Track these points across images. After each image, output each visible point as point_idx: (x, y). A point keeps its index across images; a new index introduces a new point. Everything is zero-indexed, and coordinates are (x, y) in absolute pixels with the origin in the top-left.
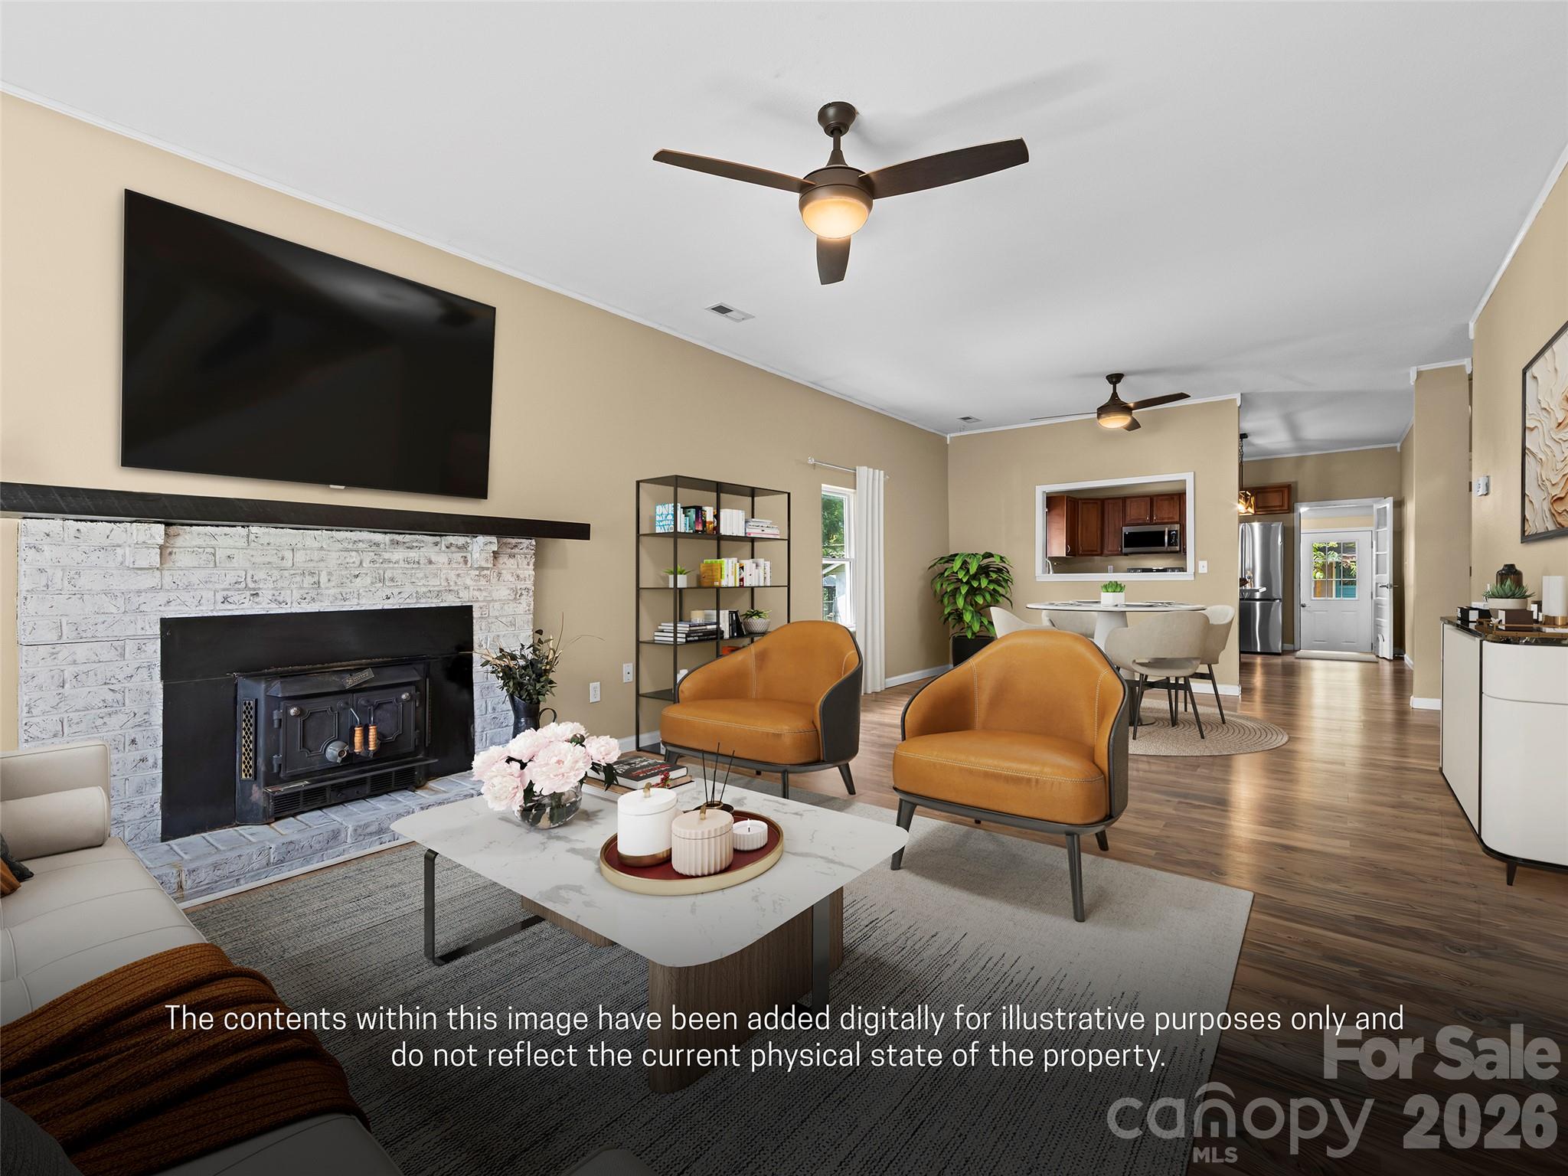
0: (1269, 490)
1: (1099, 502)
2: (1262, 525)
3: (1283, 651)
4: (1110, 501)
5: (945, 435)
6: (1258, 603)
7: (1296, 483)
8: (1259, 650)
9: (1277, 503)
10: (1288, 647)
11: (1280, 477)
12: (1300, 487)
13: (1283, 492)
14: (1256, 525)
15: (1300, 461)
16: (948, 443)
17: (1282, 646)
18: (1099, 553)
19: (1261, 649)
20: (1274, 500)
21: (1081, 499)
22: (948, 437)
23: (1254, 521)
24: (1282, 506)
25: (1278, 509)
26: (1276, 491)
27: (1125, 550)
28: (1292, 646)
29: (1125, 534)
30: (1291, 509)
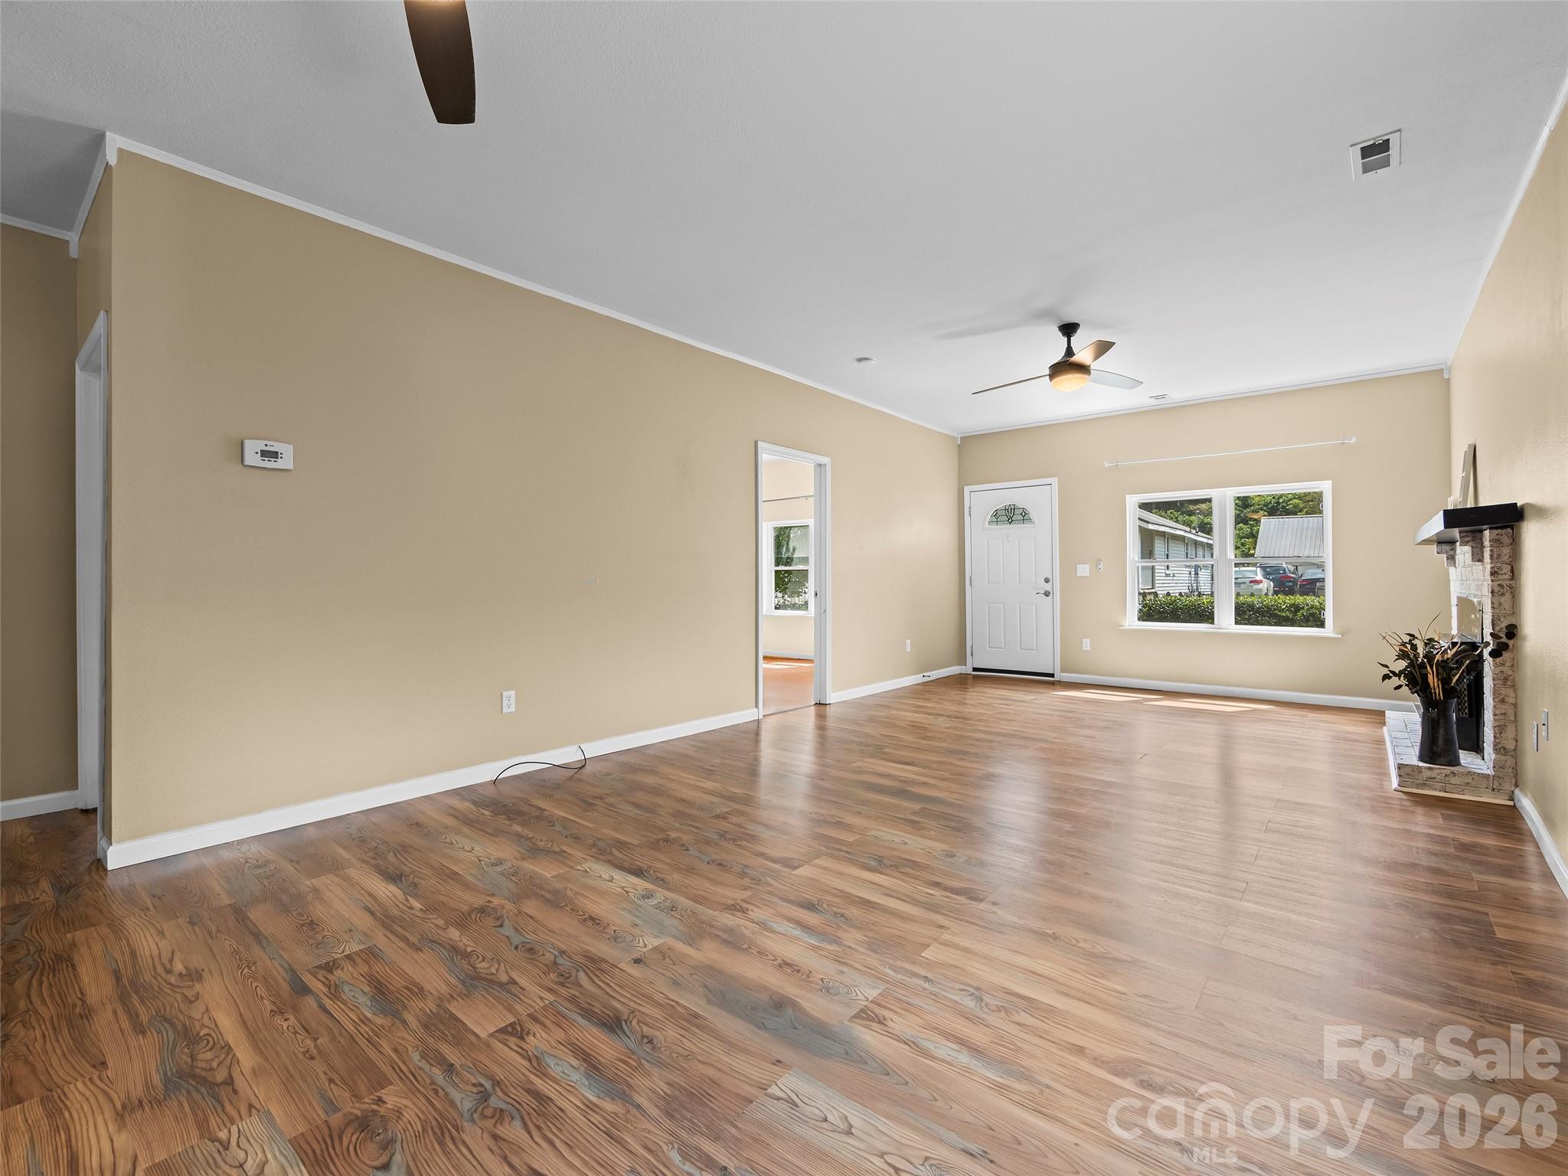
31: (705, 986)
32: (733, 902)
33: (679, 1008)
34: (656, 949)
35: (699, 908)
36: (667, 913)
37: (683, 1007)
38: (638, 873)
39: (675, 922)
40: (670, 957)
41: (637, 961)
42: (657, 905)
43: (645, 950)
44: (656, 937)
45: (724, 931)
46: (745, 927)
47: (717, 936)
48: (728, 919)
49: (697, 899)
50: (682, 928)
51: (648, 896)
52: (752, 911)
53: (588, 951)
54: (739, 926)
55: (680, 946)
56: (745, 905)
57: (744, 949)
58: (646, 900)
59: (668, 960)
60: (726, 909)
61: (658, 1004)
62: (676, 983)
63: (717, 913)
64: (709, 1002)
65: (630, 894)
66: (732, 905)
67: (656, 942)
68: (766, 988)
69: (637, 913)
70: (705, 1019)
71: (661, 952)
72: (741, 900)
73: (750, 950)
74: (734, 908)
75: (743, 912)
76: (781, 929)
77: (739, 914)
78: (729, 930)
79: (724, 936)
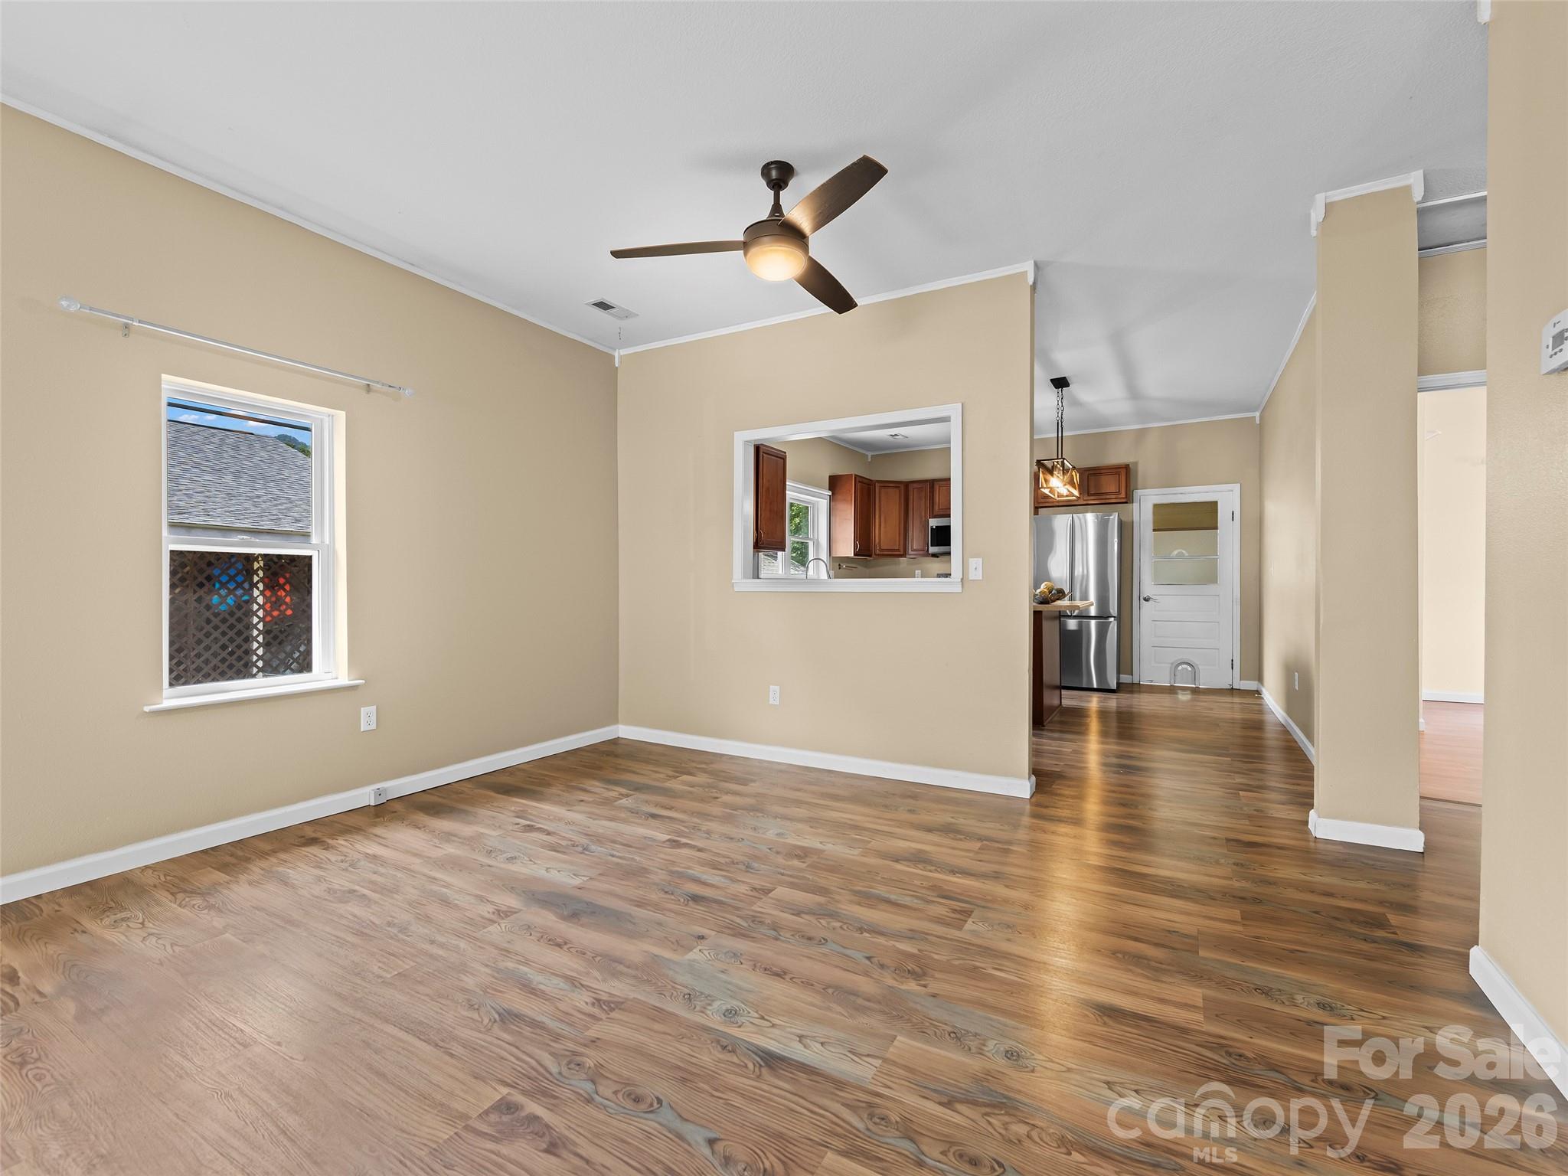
0: (1103, 471)
1: (902, 487)
2: (1097, 518)
3: (1118, 684)
4: (915, 485)
5: (610, 352)
6: (1093, 623)
7: (1136, 464)
8: (1095, 686)
9: (1113, 489)
10: (1125, 678)
11: (1116, 457)
12: (1141, 469)
13: (1119, 474)
14: (1090, 518)
15: (1141, 434)
16: (617, 365)
17: (1118, 679)
18: (902, 553)
19: (1097, 685)
20: (1109, 485)
21: (878, 481)
22: (616, 355)
23: (1087, 512)
24: (1119, 493)
25: (1113, 496)
26: (1111, 474)
27: (933, 550)
28: (1131, 676)
29: (932, 529)
30: (1128, 499)
31: (634, 924)
32: (613, 1015)
33: (652, 909)
34: (691, 950)
35: (654, 1001)
36: (694, 989)
37: (649, 910)
38: (771, 1061)
39: (680, 979)
40: (673, 943)
41: (702, 937)
42: (713, 1001)
43: (699, 947)
44: (694, 961)
45: (621, 973)
46: (598, 980)
47: (628, 967)
48: (618, 988)
49: (659, 1015)
50: (671, 973)
51: (730, 1014)
52: (587, 1003)
53: (754, 942)
54: (604, 980)
55: (667, 954)
56: (596, 1011)
57: (598, 955)
58: (729, 1007)
59: (674, 941)
60: (623, 1003)
61: (670, 910)
62: (660, 924)
63: (632, 995)
64: (630, 915)
65: (756, 1015)
66: (612, 1010)
67: (691, 956)
68: (582, 926)
69: (730, 987)
70: (631, 905)
71: (682, 946)
72: (601, 1019)
73: (594, 955)
74: (609, 1005)
75: (598, 1000)
76: (556, 981)
77: (605, 997)
78: (616, 975)
79: (621, 968)
